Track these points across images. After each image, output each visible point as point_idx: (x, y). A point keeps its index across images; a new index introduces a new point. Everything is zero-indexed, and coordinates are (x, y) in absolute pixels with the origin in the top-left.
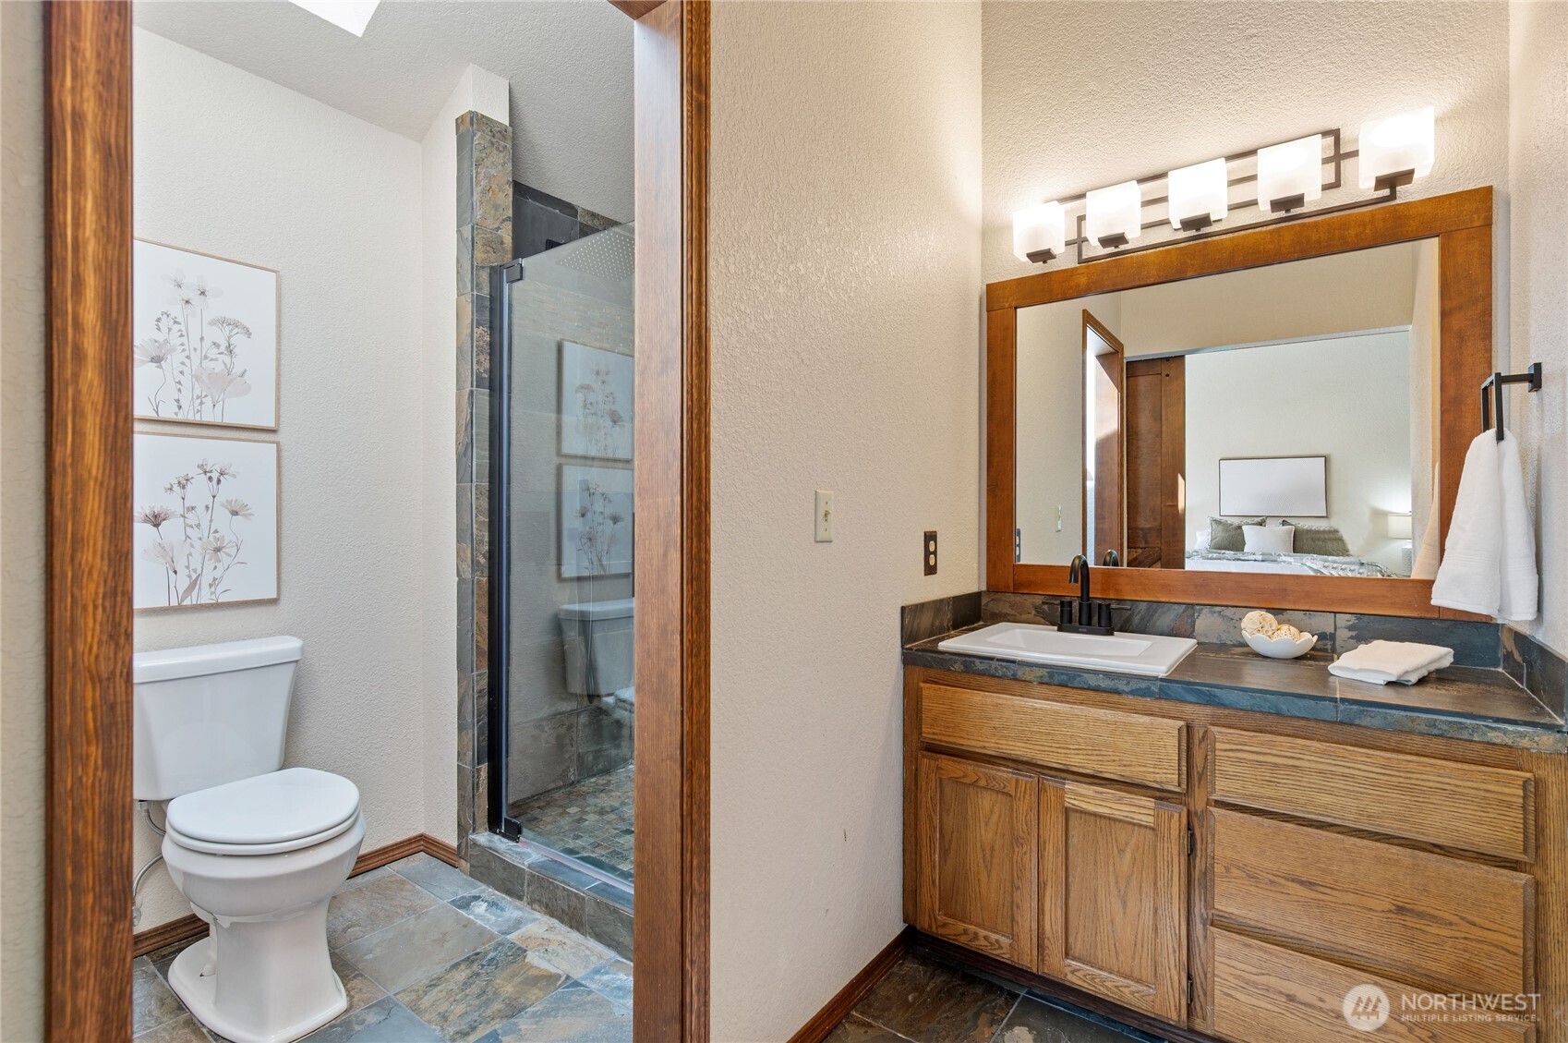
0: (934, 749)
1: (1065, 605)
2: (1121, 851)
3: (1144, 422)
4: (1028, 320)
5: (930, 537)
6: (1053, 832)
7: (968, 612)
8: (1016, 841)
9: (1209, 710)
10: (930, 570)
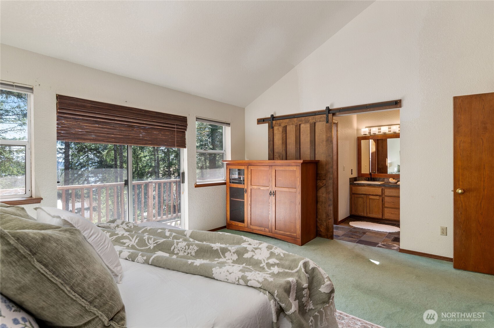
0: (354, 194)
1: (369, 178)
2: (375, 202)
3: (380, 148)
4: (363, 142)
5: (352, 170)
6: (368, 201)
7: (355, 179)
8: (364, 203)
9: (384, 187)
10: (352, 174)
